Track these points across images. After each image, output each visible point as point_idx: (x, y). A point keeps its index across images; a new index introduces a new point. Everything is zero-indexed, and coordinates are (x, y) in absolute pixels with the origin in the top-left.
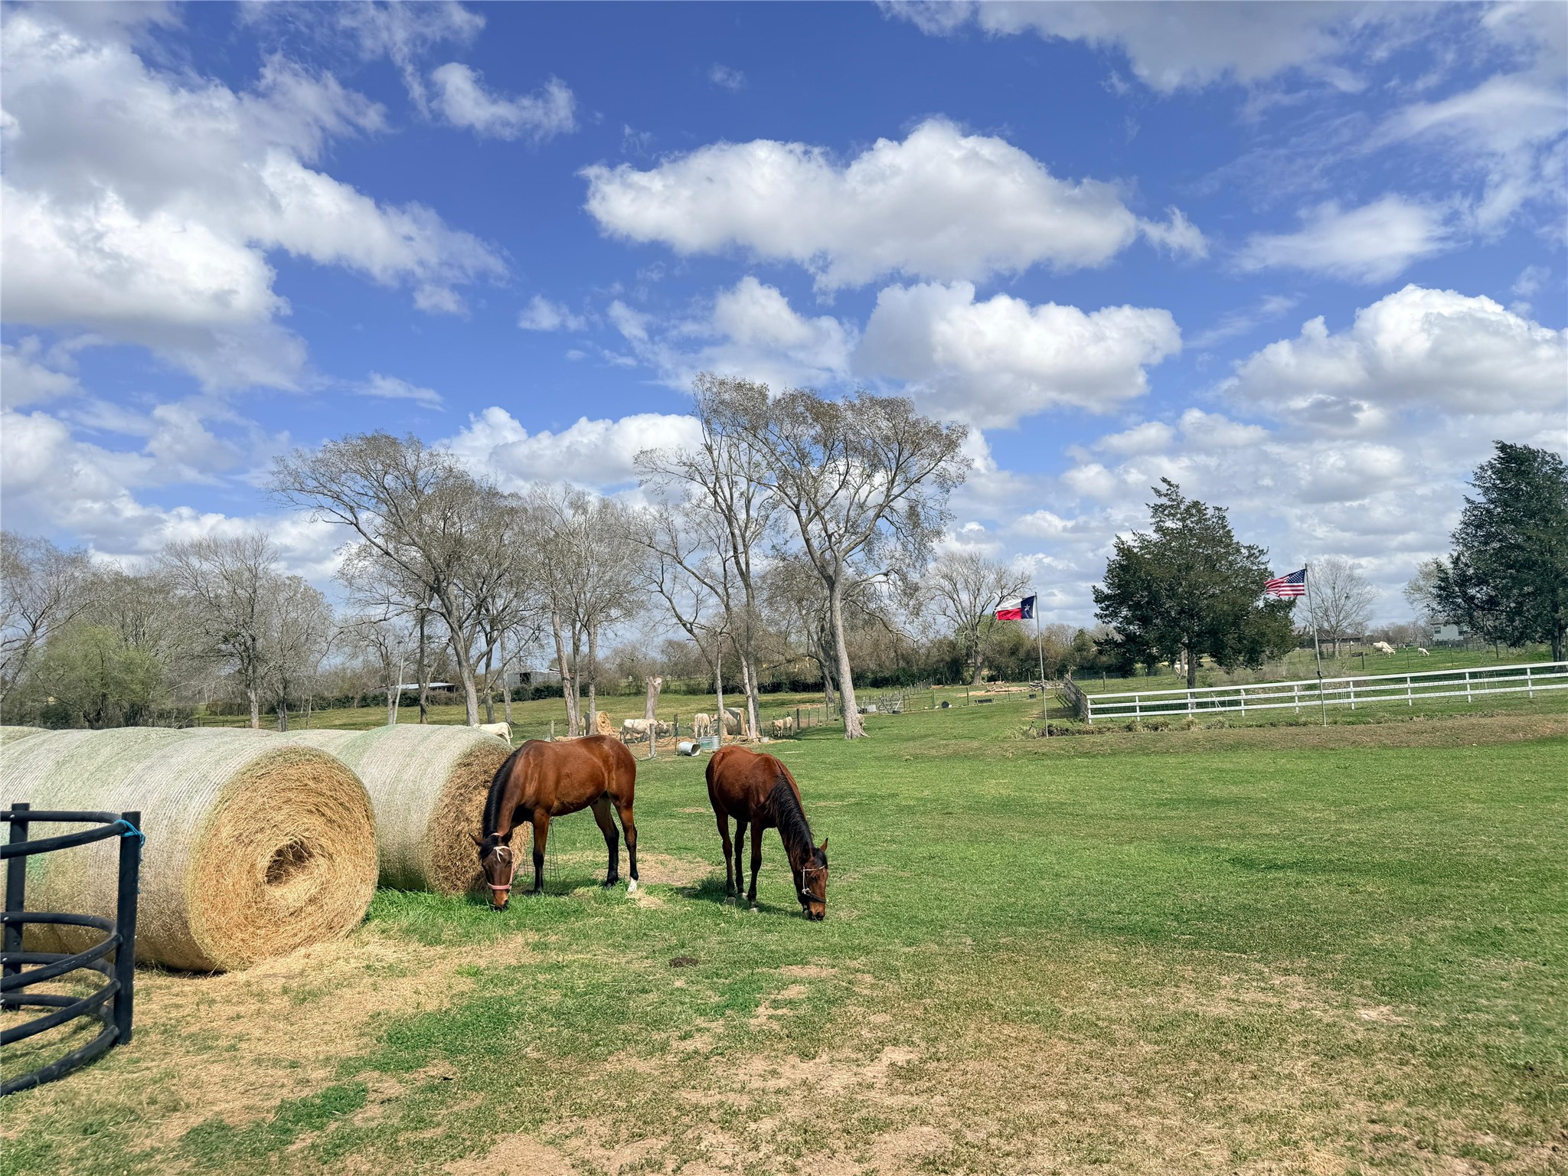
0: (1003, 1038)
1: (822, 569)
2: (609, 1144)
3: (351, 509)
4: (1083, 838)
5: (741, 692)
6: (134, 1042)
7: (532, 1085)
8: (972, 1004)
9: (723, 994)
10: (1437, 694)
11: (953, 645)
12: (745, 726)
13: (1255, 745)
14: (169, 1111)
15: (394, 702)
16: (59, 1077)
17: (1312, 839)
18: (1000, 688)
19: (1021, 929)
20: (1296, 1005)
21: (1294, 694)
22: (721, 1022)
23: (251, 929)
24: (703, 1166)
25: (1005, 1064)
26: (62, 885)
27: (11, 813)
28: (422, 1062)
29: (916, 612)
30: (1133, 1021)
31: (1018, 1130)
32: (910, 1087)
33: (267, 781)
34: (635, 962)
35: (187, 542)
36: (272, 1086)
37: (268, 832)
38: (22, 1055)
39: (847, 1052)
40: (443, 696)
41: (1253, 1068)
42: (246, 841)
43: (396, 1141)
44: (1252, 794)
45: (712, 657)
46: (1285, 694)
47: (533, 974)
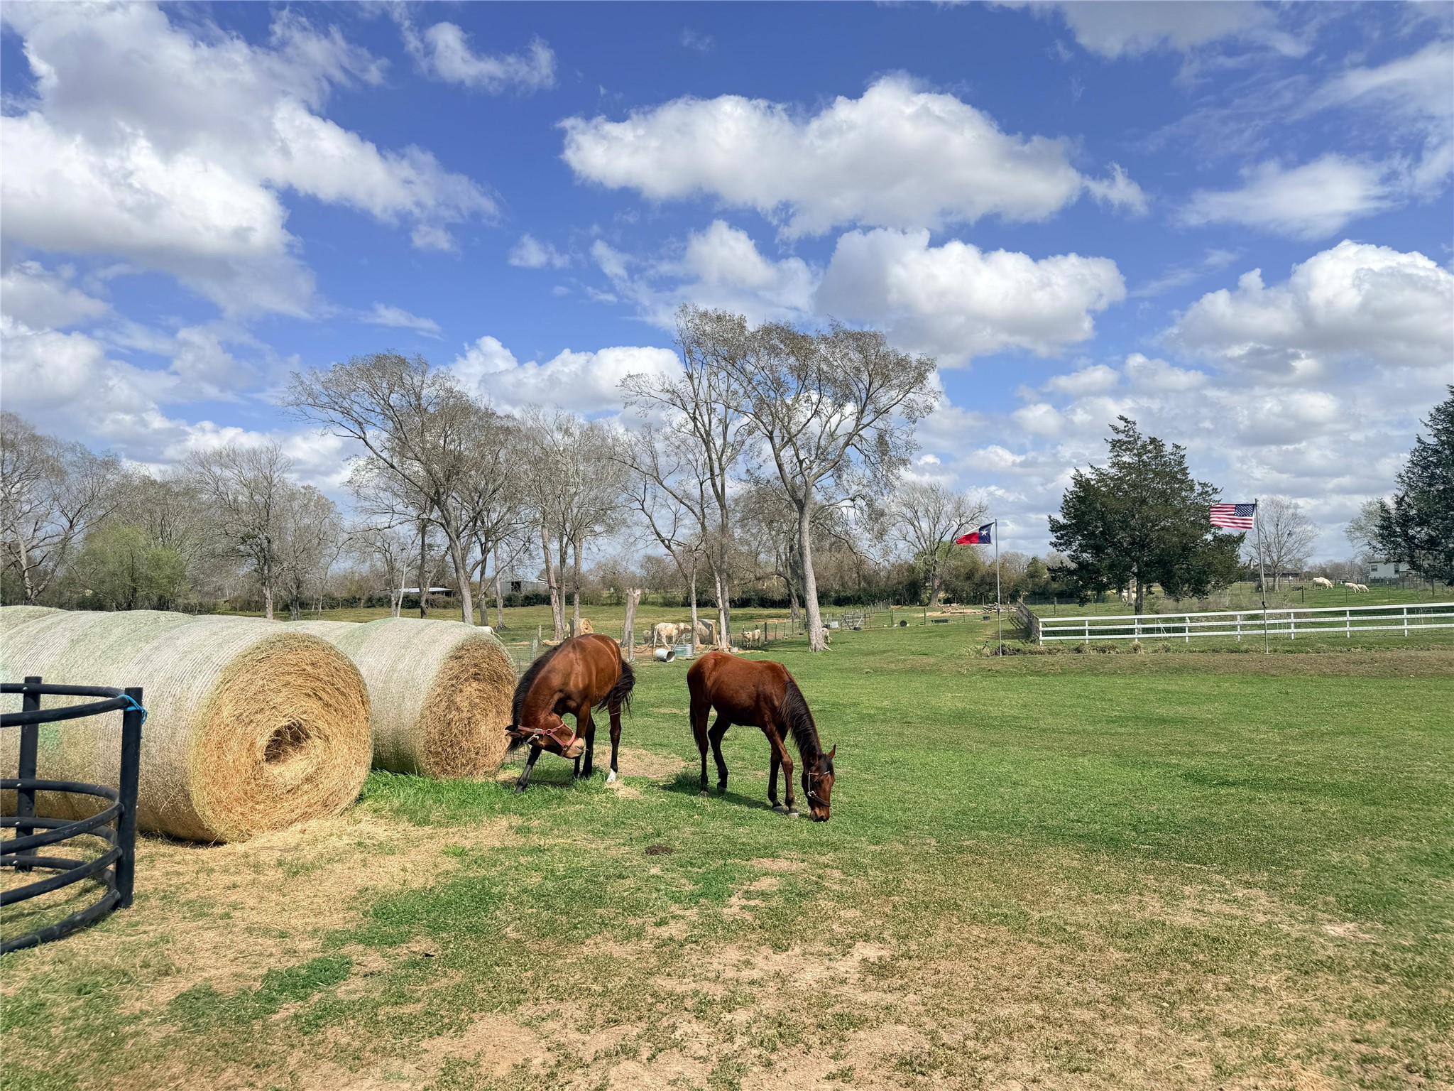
0: (972, 939)
1: (793, 493)
2: (584, 1029)
3: (360, 424)
4: (1037, 750)
5: (714, 605)
6: (134, 906)
7: (510, 965)
8: (941, 904)
9: (697, 883)
10: (1375, 628)
11: (912, 569)
12: (716, 636)
13: (1199, 669)
14: (160, 975)
15: (397, 604)
16: (61, 936)
17: (1260, 758)
18: (956, 610)
19: (984, 833)
20: (1261, 918)
21: (1236, 623)
22: (695, 910)
23: (250, 804)
24: (677, 1056)
25: (974, 963)
26: (74, 756)
27: (23, 685)
28: (405, 938)
29: (881, 535)
30: (1101, 927)
31: (995, 1033)
32: (884, 984)
33: (263, 667)
34: (611, 848)
35: (209, 451)
36: (261, 954)
37: (267, 713)
38: (29, 914)
39: (819, 946)
40: (441, 600)
41: (1226, 979)
42: (247, 720)
43: (376, 1015)
44: (1198, 715)
45: (688, 571)
46: (1228, 623)
47: (515, 856)
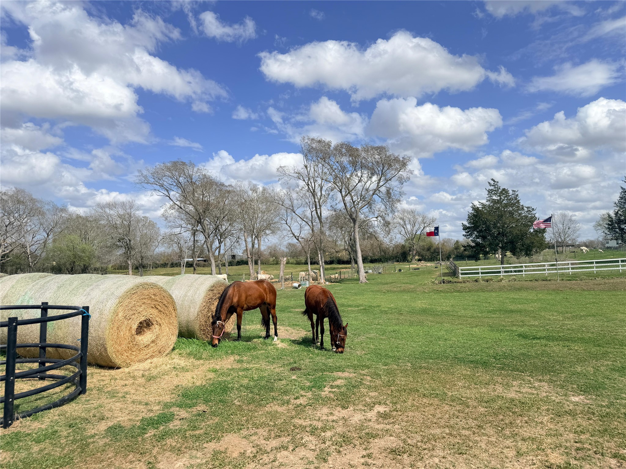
0: (423, 403)
1: (351, 216)
2: (267, 439)
3: (167, 190)
4: (456, 325)
5: (318, 264)
6: (87, 393)
7: (237, 415)
8: (411, 390)
9: (311, 382)
10: (607, 269)
11: (403, 247)
12: (319, 277)
13: (529, 288)
14: (100, 420)
15: (183, 266)
16: (60, 406)
17: (552, 327)
18: (423, 264)
19: (431, 361)
20: (545, 394)
21: (545, 268)
22: (310, 393)
23: (130, 352)
24: (303, 449)
25: (424, 413)
26: (60, 333)
27: (41, 306)
28: (195, 405)
29: (389, 233)
30: (476, 398)
31: (429, 440)
32: (385, 421)
33: (135, 296)
34: (276, 368)
35: (105, 202)
36: (139, 412)
37: (137, 315)
38: (46, 397)
39: (360, 407)
40: (202, 264)
41: (526, 419)
42: (128, 318)
43: (185, 434)
44: (527, 309)
45: (306, 250)
46: (542, 268)
47: (237, 372)
